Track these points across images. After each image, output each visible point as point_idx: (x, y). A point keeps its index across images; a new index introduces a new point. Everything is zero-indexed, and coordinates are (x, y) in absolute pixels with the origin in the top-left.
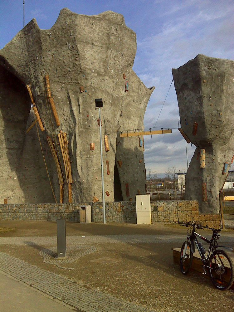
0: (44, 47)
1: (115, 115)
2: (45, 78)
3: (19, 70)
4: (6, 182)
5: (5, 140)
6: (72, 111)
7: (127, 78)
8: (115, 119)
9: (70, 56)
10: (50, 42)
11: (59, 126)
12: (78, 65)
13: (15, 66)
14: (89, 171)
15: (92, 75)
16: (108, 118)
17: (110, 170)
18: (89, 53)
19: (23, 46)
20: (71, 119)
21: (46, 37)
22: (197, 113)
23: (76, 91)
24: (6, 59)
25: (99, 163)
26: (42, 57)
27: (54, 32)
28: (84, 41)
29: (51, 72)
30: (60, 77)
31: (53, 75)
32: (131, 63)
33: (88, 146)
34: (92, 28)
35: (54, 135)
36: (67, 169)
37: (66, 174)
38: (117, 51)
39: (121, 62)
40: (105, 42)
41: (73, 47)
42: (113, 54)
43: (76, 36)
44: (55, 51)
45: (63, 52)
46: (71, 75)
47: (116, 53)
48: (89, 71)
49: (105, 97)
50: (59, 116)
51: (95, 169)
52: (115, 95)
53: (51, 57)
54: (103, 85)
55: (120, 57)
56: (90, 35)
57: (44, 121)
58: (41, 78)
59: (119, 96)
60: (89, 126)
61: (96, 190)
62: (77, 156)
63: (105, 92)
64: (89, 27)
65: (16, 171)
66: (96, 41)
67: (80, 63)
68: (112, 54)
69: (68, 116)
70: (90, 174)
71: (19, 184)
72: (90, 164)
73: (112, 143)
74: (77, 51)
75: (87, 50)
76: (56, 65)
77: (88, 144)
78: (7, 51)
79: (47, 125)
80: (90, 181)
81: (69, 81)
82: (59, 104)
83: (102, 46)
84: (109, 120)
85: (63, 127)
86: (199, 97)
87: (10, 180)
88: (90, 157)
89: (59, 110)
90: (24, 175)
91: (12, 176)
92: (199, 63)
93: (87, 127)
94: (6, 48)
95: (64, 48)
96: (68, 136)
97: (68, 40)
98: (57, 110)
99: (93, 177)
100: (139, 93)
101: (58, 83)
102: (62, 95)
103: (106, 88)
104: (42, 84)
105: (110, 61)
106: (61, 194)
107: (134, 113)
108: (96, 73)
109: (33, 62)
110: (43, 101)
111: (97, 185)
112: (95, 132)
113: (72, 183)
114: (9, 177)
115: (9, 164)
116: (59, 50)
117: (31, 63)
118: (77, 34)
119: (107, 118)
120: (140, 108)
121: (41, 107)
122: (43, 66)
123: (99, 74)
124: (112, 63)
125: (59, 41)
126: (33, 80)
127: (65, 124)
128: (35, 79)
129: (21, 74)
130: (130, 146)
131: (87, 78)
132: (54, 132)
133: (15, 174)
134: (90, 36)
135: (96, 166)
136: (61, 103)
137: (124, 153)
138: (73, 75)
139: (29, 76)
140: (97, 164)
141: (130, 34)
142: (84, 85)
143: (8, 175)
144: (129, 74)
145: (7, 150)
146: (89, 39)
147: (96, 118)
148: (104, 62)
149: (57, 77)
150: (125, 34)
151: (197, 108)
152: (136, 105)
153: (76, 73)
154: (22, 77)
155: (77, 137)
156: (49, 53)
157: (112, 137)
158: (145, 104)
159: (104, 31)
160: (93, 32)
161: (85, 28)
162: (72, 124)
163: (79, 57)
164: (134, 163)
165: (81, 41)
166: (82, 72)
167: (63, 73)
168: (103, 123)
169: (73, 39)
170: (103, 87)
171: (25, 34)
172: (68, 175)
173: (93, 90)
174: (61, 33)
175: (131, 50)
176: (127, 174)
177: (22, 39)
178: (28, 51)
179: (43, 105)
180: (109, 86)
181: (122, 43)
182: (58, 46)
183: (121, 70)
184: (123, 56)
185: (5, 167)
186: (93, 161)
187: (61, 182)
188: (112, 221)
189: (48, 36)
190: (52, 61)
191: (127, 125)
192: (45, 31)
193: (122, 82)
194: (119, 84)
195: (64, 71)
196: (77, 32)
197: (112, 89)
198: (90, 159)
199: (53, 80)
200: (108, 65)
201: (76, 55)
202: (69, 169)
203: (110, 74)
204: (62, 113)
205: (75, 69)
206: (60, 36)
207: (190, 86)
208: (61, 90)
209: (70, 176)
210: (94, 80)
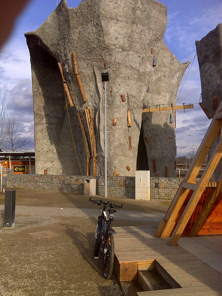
0: (71, 25)
1: (141, 90)
2: (72, 55)
3: (52, 49)
4: (46, 154)
5: (45, 115)
6: (97, 87)
7: (156, 53)
8: (141, 94)
9: (94, 32)
10: (77, 19)
11: (86, 102)
12: (102, 41)
13: (48, 45)
14: (111, 145)
15: (116, 51)
16: (133, 93)
17: (132, 145)
18: (113, 28)
19: (55, 25)
20: (96, 95)
21: (74, 15)
22: (217, 87)
23: (101, 67)
24: (41, 39)
25: (121, 138)
26: (70, 35)
27: (80, 10)
28: (108, 17)
29: (78, 49)
30: (86, 54)
31: (80, 52)
32: (159, 37)
33: (111, 122)
34: (117, 3)
35: (82, 111)
36: (93, 144)
37: (92, 148)
38: (143, 25)
39: (148, 36)
40: (130, 16)
41: (97, 24)
42: (139, 28)
43: (100, 12)
44: (82, 28)
45: (88, 29)
46: (96, 52)
47: (142, 28)
48: (113, 47)
49: (130, 72)
50: (86, 92)
51: (116, 144)
52: (142, 70)
53: (78, 34)
54: (127, 60)
55: (147, 31)
56: (114, 10)
57: (73, 98)
58: (69, 56)
59: (146, 71)
60: (113, 102)
61: (116, 165)
62: (100, 131)
63: (129, 67)
64: (113, 3)
65: (55, 144)
66: (120, 16)
67: (104, 38)
68: (137, 29)
69: (94, 92)
70: (112, 149)
71: (57, 156)
72: (112, 139)
73: (136, 118)
74: (101, 27)
75: (111, 25)
76: (82, 42)
77: (110, 119)
78: (42, 31)
79: (76, 101)
80: (112, 156)
81: (95, 58)
82: (85, 81)
83: (126, 21)
84: (133, 96)
85: (89, 103)
86: (219, 69)
87: (50, 153)
88: (112, 132)
89: (86, 86)
90: (62, 149)
91: (51, 149)
92: (220, 33)
93: (111, 103)
94: (41, 28)
95: (89, 25)
96: (94, 111)
97: (93, 17)
98: (84, 86)
99: (114, 152)
100: (170, 68)
101: (84, 59)
102: (88, 72)
103: (131, 63)
104: (70, 61)
105: (136, 36)
106: (87, 166)
107: (164, 89)
108: (120, 48)
109: (63, 40)
110: (72, 77)
111: (118, 160)
112: (117, 107)
113: (96, 157)
114: (49, 150)
115: (48, 138)
116: (85, 27)
117: (61, 41)
118: (101, 10)
119: (131, 94)
120: (171, 84)
121: (70, 83)
122: (71, 43)
123: (124, 50)
124: (137, 38)
125: (85, 18)
126: (64, 58)
127: (91, 100)
128: (65, 57)
129: (54, 53)
130: (158, 122)
131: (111, 54)
132: (81, 108)
133: (54, 147)
134: (114, 12)
135: (118, 142)
136: (88, 79)
137: (152, 129)
138: (98, 51)
139: (60, 54)
140: (119, 140)
141: (159, 8)
142: (108, 60)
143: (48, 148)
144: (157, 48)
145: (47, 125)
146: (113, 14)
147: (119, 94)
148: (129, 37)
149: (83, 54)
150: (152, 8)
151: (217, 82)
152: (167, 80)
153: (101, 49)
154: (55, 55)
155: (101, 113)
156: (77, 30)
157: (137, 112)
158: (178, 79)
159: (129, 5)
160: (118, 7)
161: (110, 4)
162: (97, 100)
163: (103, 32)
164: (163, 139)
165: (105, 17)
166: (106, 48)
167: (89, 50)
168: (126, 99)
169: (98, 16)
170: (127, 63)
171: (58, 14)
172: (93, 149)
173: (117, 66)
174: (86, 10)
175: (159, 24)
176: (154, 150)
177: (55, 19)
178: (59, 30)
179: (72, 82)
180: (134, 61)
181: (148, 17)
182: (84, 23)
183: (148, 44)
184: (150, 30)
185: (45, 141)
186: (115, 137)
187: (88, 156)
188: (115, 195)
189: (75, 14)
190: (79, 38)
191: (156, 101)
192: (72, 9)
193: (149, 57)
194: (146, 59)
195: (89, 48)
196: (101, 8)
197: (139, 64)
198: (112, 134)
199: (80, 57)
200: (134, 40)
201: (100, 31)
202: (94, 143)
203: (135, 49)
204: (88, 89)
205: (99, 45)
206: (85, 13)
207: (211, 58)
208: (88, 67)
209: (95, 150)
210: (118, 56)
